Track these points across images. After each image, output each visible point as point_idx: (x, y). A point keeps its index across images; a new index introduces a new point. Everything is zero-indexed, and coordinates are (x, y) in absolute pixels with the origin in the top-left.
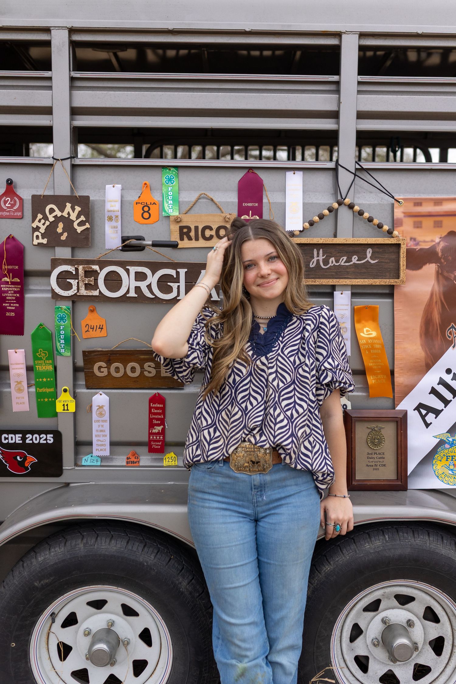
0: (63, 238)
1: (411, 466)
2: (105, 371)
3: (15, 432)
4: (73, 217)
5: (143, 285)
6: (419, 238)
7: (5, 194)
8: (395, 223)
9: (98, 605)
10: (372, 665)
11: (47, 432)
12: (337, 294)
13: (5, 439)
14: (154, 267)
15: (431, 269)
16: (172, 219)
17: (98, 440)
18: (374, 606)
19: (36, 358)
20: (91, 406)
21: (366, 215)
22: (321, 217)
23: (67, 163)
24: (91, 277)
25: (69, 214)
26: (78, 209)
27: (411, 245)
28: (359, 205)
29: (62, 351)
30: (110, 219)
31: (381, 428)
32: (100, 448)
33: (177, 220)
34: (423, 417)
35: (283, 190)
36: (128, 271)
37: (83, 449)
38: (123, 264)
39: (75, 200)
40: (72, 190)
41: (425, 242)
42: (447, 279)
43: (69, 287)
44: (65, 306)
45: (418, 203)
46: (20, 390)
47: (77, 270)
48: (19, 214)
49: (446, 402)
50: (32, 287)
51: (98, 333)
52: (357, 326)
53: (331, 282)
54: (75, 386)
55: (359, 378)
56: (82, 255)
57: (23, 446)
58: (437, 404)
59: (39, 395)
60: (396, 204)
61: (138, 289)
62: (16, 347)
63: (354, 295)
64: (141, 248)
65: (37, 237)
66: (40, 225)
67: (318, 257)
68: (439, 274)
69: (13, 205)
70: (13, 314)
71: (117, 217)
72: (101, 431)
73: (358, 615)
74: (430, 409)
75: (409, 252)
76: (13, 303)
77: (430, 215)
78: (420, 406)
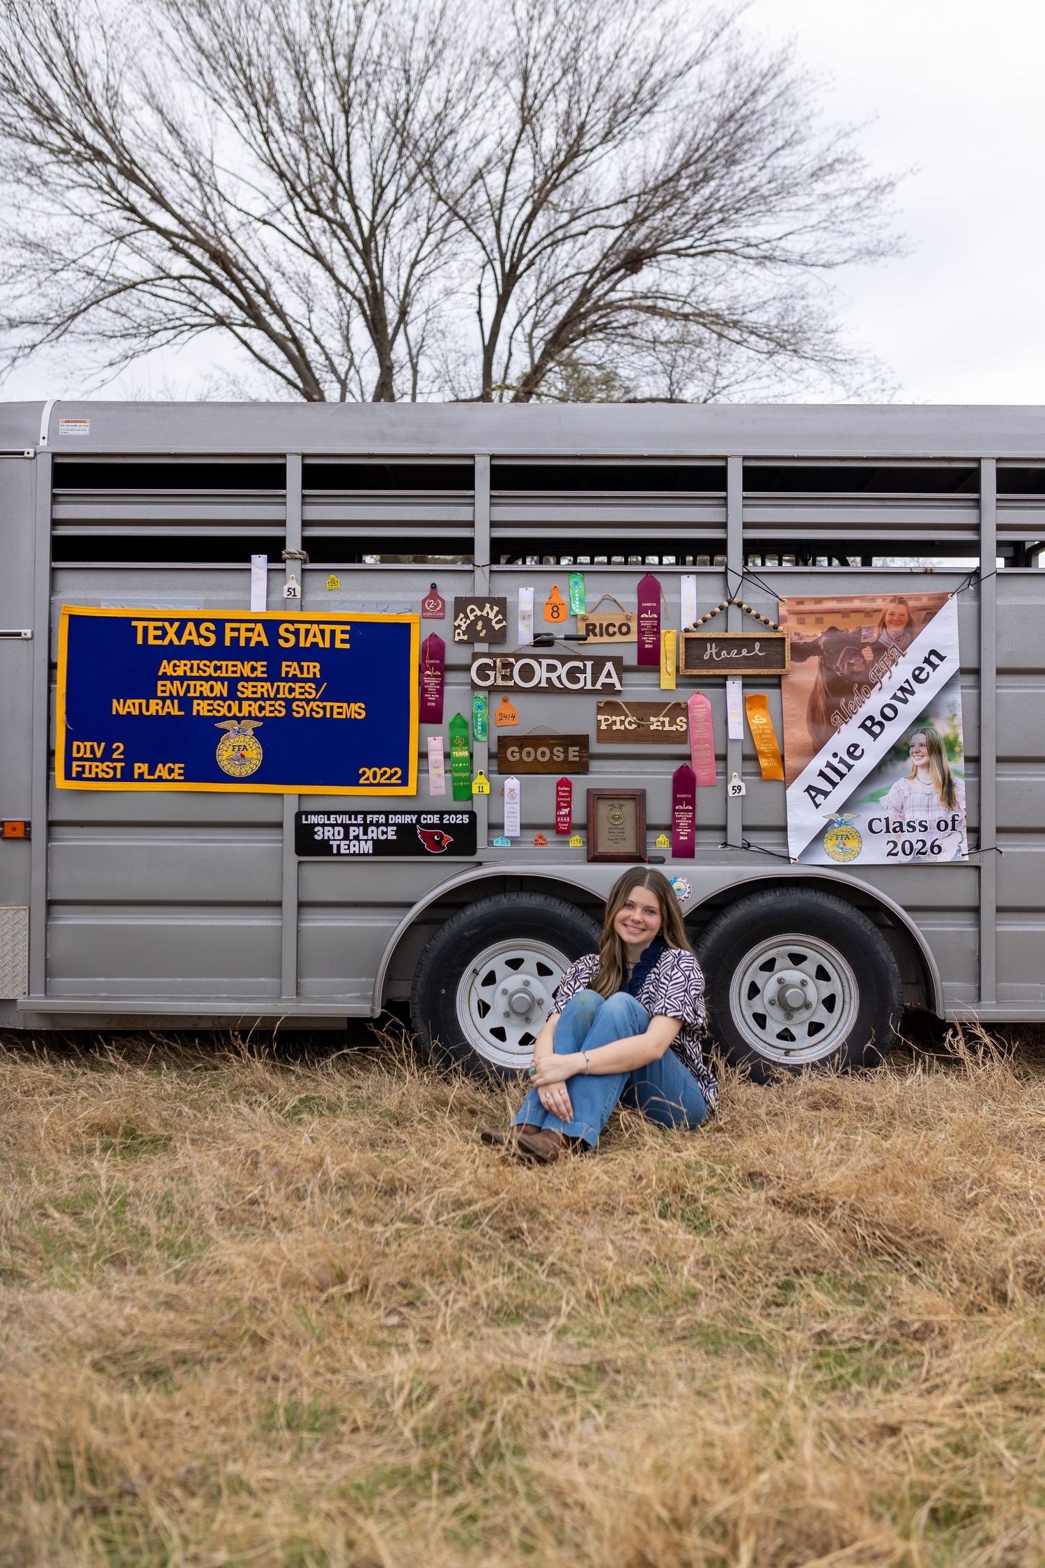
0: (483, 634)
2: (518, 756)
3: (433, 813)
4: (491, 616)
5: (553, 676)
6: (803, 634)
7: (430, 597)
8: (781, 620)
9: (515, 964)
10: (769, 1023)
11: (462, 813)
12: (729, 683)
13: (424, 819)
14: (564, 659)
15: (814, 660)
16: (579, 617)
17: (509, 822)
18: (769, 966)
19: (453, 744)
20: (503, 791)
21: (754, 612)
22: (713, 614)
23: (487, 570)
24: (507, 669)
25: (488, 613)
26: (496, 609)
27: (796, 639)
28: (748, 603)
29: (479, 737)
30: (524, 618)
32: (511, 830)
33: (584, 618)
34: (813, 798)
35: (679, 592)
36: (540, 663)
37: (496, 831)
38: (536, 657)
39: (493, 601)
40: (492, 592)
42: (830, 669)
43: (487, 678)
44: (482, 696)
45: (801, 602)
46: (437, 775)
47: (495, 663)
48: (443, 614)
49: (834, 784)
50: (450, 680)
51: (510, 721)
52: (749, 712)
53: (723, 672)
54: (490, 771)
56: (497, 650)
57: (441, 826)
58: (826, 786)
59: (455, 780)
60: (781, 603)
61: (549, 680)
62: (435, 735)
63: (745, 686)
64: (551, 643)
65: (459, 634)
66: (462, 623)
67: (711, 650)
68: (822, 666)
69: (436, 607)
70: (433, 705)
71: (529, 616)
72: (513, 815)
73: (754, 973)
74: (819, 791)
75: (793, 646)
76: (434, 694)
77: (811, 613)
78: (810, 788)
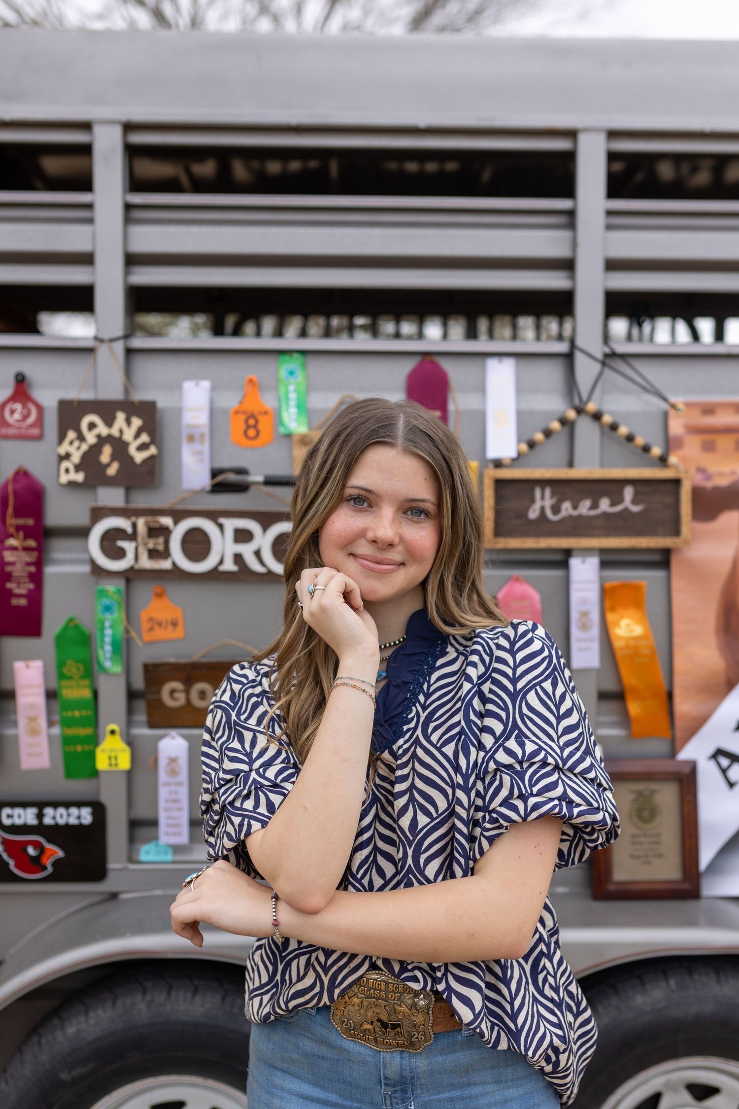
0: (112, 470)
1: (706, 856)
2: (181, 699)
3: (24, 805)
4: (128, 435)
5: (247, 550)
6: (713, 469)
7: (14, 398)
8: (669, 444)
11: (79, 804)
12: (574, 562)
13: (9, 816)
14: (266, 519)
15: (732, 519)
16: (295, 439)
17: (169, 818)
19: (62, 676)
20: (156, 761)
21: (623, 430)
22: (548, 433)
23: (119, 346)
24: (157, 537)
25: (121, 431)
26: (137, 422)
27: (699, 480)
28: (611, 413)
29: (108, 664)
30: (191, 439)
31: (653, 792)
32: (171, 830)
33: (304, 440)
34: (724, 771)
35: (481, 389)
36: (221, 527)
37: (142, 832)
38: (213, 515)
39: (132, 408)
40: (127, 391)
41: (721, 475)
43: (120, 554)
44: (113, 588)
45: (709, 410)
46: (34, 732)
47: (134, 526)
48: (35, 431)
50: (56, 555)
51: (169, 633)
52: (610, 617)
53: (564, 543)
54: (129, 723)
55: (612, 706)
56: (142, 500)
57: (40, 829)
59: (67, 741)
60: (672, 413)
61: (238, 558)
62: (28, 657)
63: (605, 564)
64: (242, 488)
65: (67, 471)
66: (72, 450)
67: (542, 502)
69: (25, 417)
70: (23, 602)
71: (202, 436)
72: (175, 801)
75: (698, 493)
76: (25, 583)
77: (729, 431)
78: (719, 753)
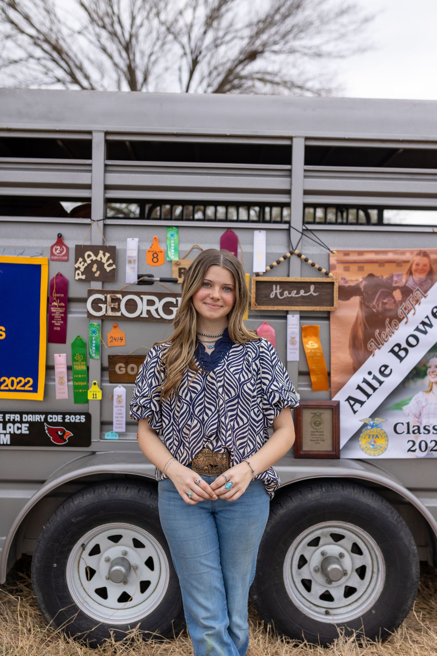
0: (97, 275)
1: (343, 442)
2: (124, 370)
3: (57, 414)
4: (104, 260)
5: (152, 309)
6: (348, 278)
7: (57, 244)
8: (331, 267)
9: (116, 539)
10: (314, 586)
11: (80, 414)
12: (289, 316)
13: (51, 418)
14: (161, 296)
15: (356, 300)
16: (173, 263)
17: (117, 421)
18: (315, 542)
19: (74, 360)
20: (113, 396)
21: (310, 261)
22: (279, 262)
23: (101, 223)
24: (115, 303)
25: (101, 258)
26: (108, 255)
27: (342, 283)
28: (305, 254)
29: (94, 355)
30: (130, 262)
31: (321, 414)
32: (118, 426)
33: (177, 264)
34: (352, 406)
35: (252, 243)
36: (142, 299)
37: (106, 427)
38: (138, 294)
39: (106, 249)
40: (104, 242)
41: (352, 281)
42: (368, 307)
43: (99, 309)
44: (96, 323)
45: (347, 254)
46: (62, 383)
47: (106, 297)
48: (66, 258)
49: (368, 396)
50: (72, 310)
51: (119, 343)
52: (304, 340)
53: (285, 308)
54: (102, 381)
55: (305, 378)
56: (109, 287)
57: (63, 424)
58: (362, 397)
59: (75, 387)
60: (331, 254)
61: (148, 312)
62: (60, 352)
63: (302, 318)
64: (151, 283)
65: (78, 274)
66: (81, 266)
67: (276, 291)
68: (363, 304)
69: (61, 252)
70: (59, 329)
71: (135, 261)
72: (120, 414)
73: (304, 548)
74: (356, 401)
75: (341, 288)
76: (59, 321)
77: (355, 262)
78: (350, 398)
